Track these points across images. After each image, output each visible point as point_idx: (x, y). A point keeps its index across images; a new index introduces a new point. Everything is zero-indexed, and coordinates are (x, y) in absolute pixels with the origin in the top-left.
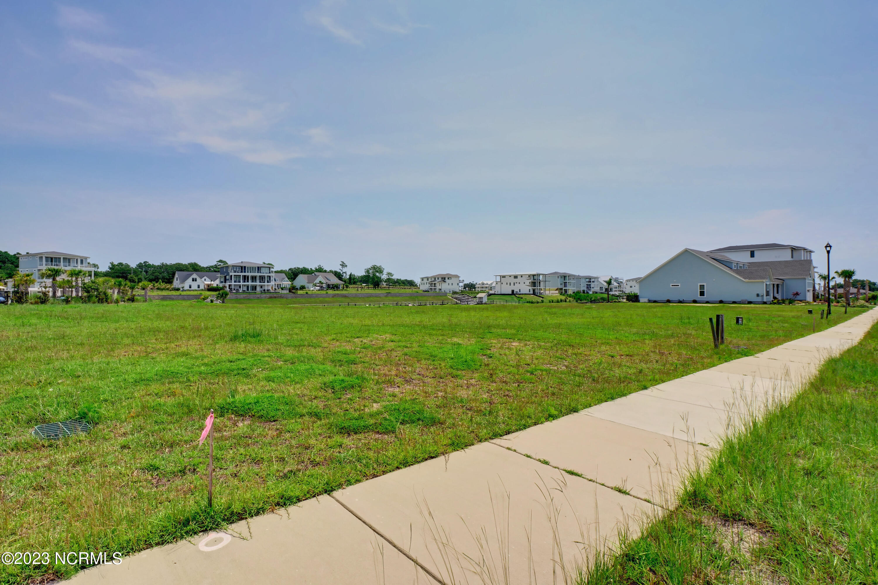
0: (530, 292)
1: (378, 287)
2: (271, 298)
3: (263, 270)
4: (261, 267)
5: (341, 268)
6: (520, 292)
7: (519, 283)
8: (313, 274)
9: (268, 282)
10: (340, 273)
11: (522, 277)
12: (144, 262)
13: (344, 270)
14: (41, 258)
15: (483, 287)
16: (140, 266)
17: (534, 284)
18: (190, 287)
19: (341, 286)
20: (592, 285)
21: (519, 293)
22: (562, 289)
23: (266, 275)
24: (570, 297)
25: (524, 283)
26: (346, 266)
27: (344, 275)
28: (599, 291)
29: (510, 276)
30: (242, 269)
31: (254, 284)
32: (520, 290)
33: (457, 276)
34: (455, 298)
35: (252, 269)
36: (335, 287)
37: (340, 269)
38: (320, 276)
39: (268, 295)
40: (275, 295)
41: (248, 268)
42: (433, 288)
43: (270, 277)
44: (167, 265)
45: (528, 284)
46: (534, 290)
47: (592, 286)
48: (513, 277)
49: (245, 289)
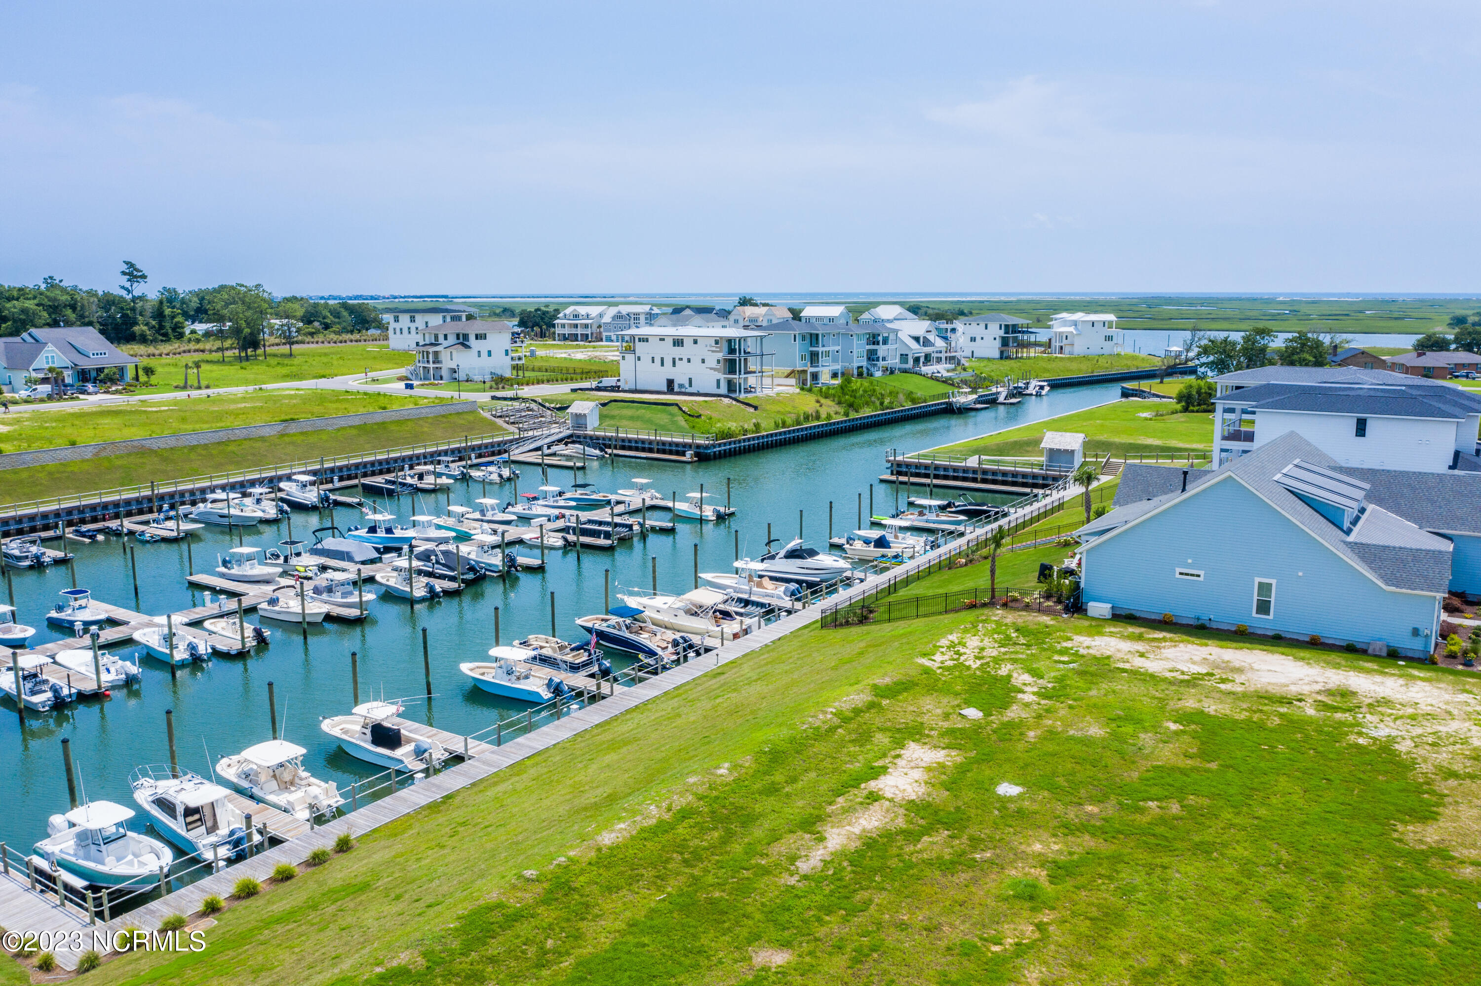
0: (718, 386)
5: (128, 285)
6: (690, 385)
7: (689, 361)
8: (25, 335)
10: (122, 299)
11: (695, 342)
13: (139, 289)
15: (576, 326)
17: (731, 366)
20: (882, 350)
21: (689, 390)
22: (805, 372)
24: (826, 397)
25: (703, 361)
26: (144, 277)
27: (139, 305)
28: (899, 366)
29: (663, 340)
32: (690, 380)
37: (123, 287)
42: (431, 365)
45: (714, 364)
46: (730, 383)
47: (881, 354)
48: (669, 341)
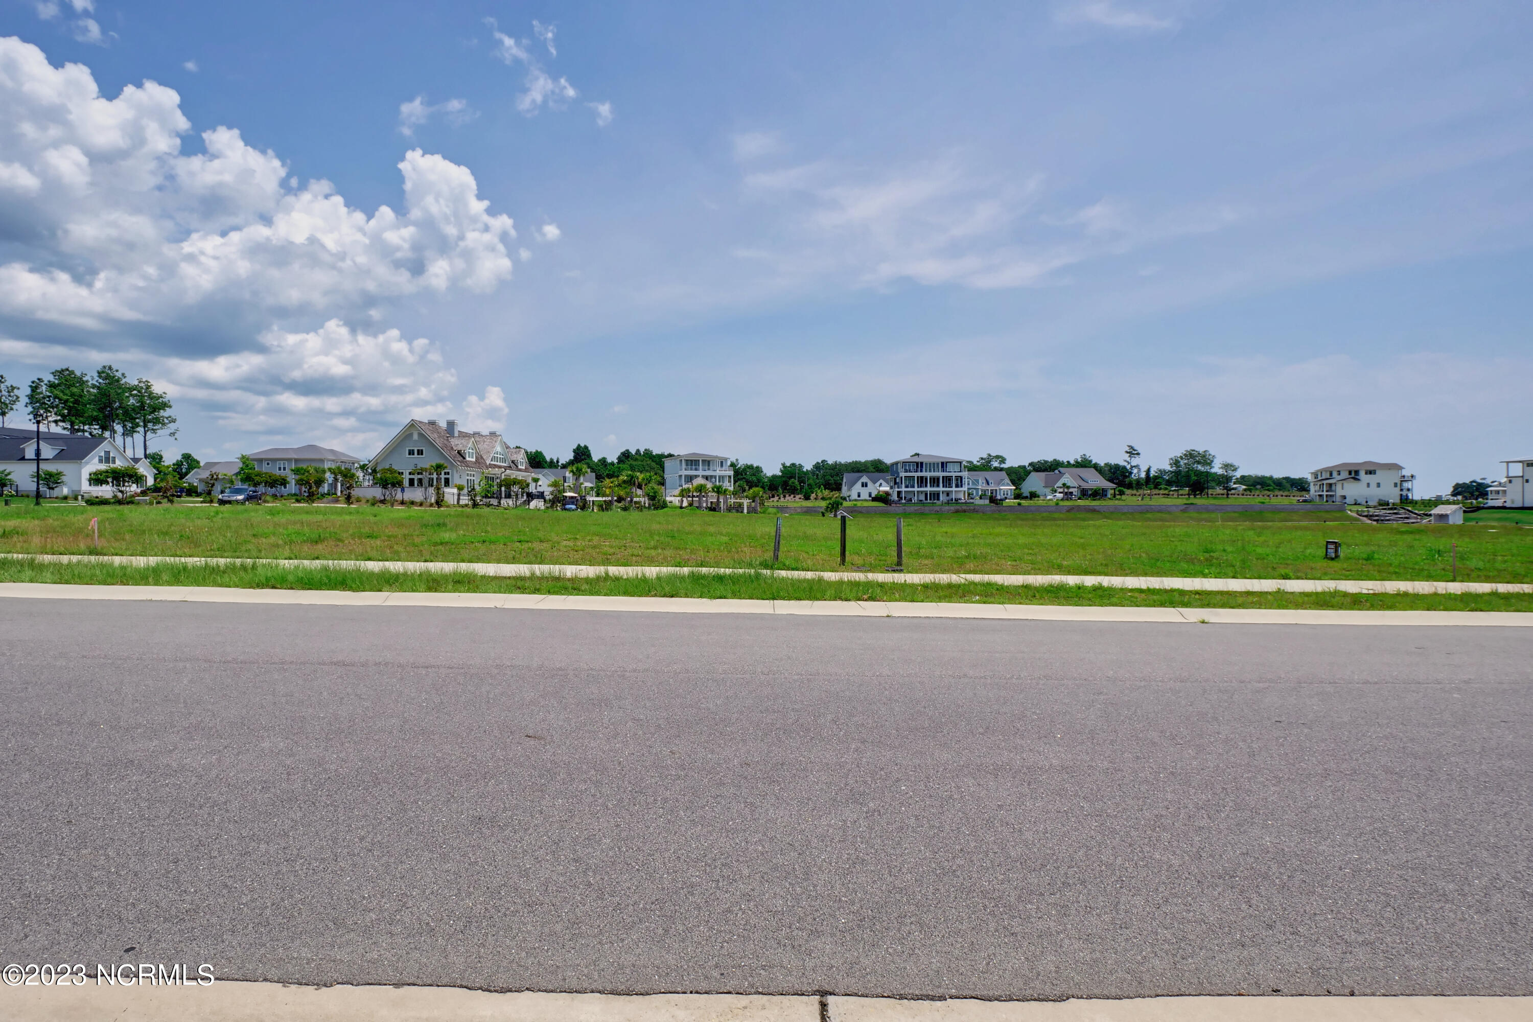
1: (1201, 494)
2: (957, 511)
3: (950, 467)
4: (947, 463)
5: (1128, 459)
8: (1056, 471)
9: (957, 486)
10: (1124, 467)
12: (822, 462)
13: (1136, 463)
14: (681, 461)
16: (817, 467)
18: (859, 496)
19: (1111, 492)
23: (954, 474)
26: (1138, 454)
27: (1135, 471)
30: (917, 467)
31: (935, 489)
33: (1396, 467)
34: (1366, 516)
35: (933, 466)
36: (1098, 494)
37: (1125, 461)
38: (1067, 475)
39: (953, 508)
40: (964, 508)
41: (926, 464)
42: (1325, 493)
43: (961, 478)
44: (840, 464)
49: (922, 497)
